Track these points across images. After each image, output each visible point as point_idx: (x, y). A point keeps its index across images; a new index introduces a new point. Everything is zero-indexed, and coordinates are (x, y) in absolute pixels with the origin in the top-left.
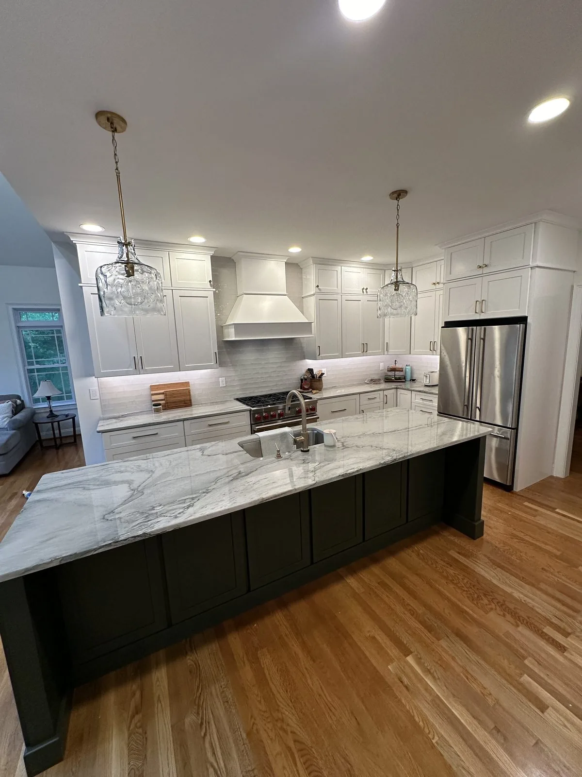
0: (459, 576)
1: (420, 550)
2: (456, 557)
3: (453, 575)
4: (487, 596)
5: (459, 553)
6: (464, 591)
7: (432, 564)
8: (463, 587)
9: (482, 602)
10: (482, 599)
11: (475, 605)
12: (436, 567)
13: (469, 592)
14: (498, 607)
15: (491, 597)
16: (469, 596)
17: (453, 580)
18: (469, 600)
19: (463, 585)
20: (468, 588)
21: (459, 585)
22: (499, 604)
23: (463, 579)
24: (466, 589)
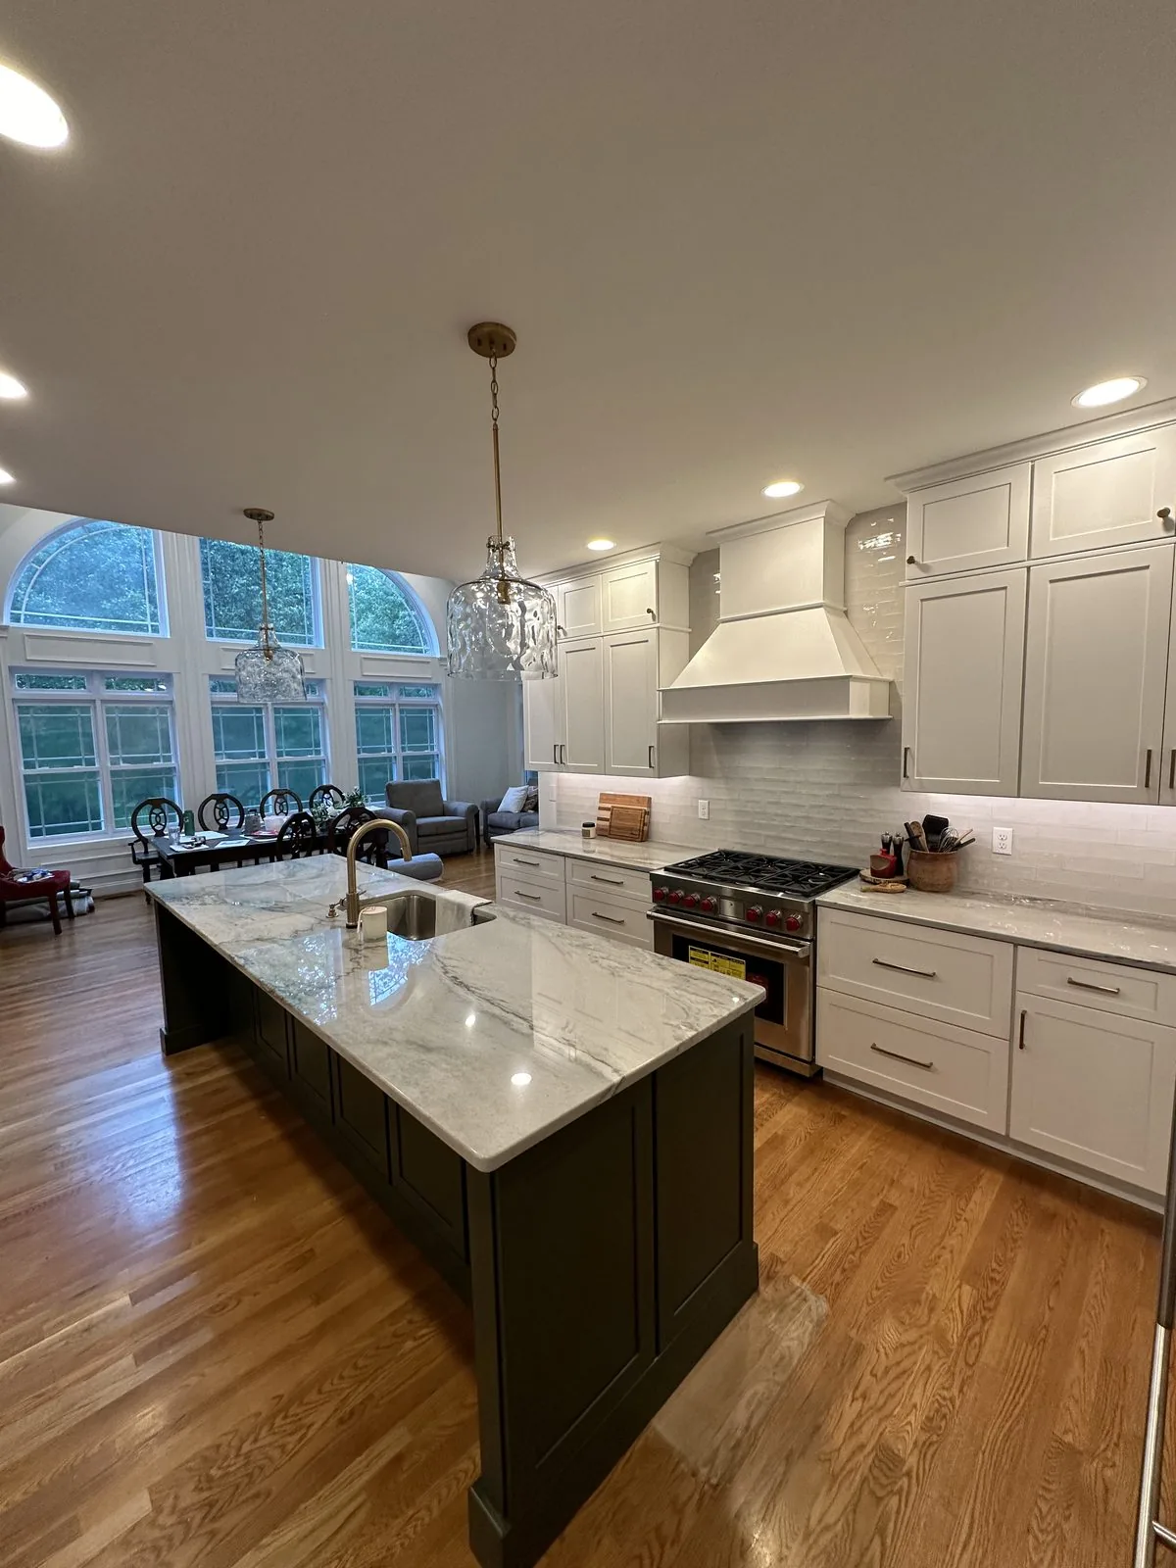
0: (297, 1437)
1: (415, 1339)
2: (379, 1447)
3: (307, 1421)
4: (204, 1512)
5: (398, 1459)
6: (243, 1442)
7: (355, 1367)
8: (256, 1441)
9: (192, 1486)
10: (199, 1489)
11: (187, 1462)
12: (341, 1377)
13: (233, 1454)
14: (157, 1533)
15: (197, 1520)
16: (222, 1450)
17: (285, 1417)
18: (207, 1449)
19: (258, 1444)
20: (248, 1455)
21: (263, 1433)
22: (163, 1543)
23: (283, 1447)
24: (246, 1448)
